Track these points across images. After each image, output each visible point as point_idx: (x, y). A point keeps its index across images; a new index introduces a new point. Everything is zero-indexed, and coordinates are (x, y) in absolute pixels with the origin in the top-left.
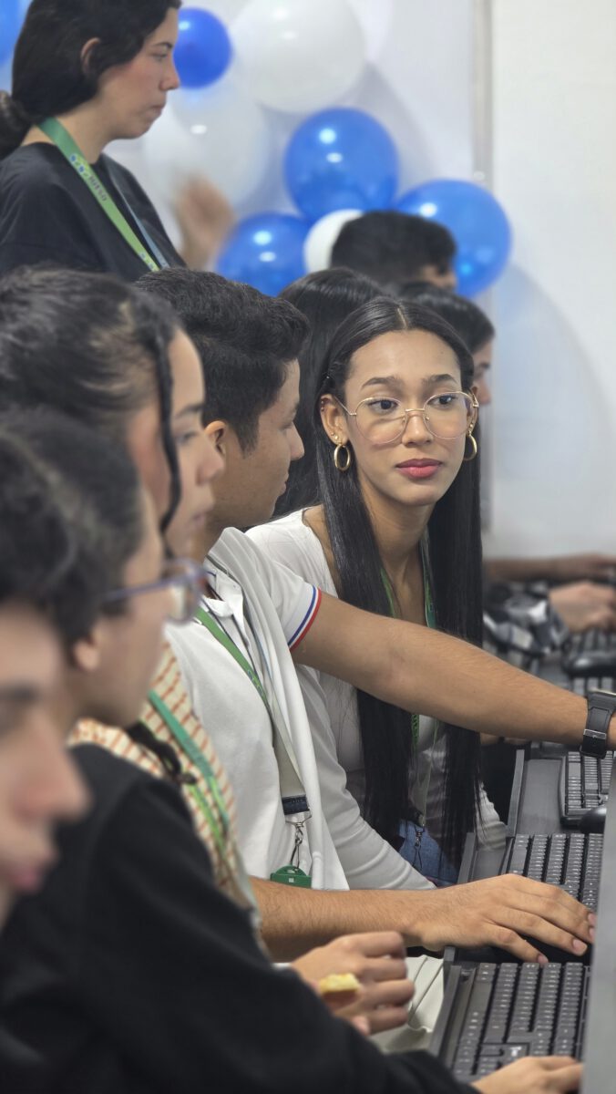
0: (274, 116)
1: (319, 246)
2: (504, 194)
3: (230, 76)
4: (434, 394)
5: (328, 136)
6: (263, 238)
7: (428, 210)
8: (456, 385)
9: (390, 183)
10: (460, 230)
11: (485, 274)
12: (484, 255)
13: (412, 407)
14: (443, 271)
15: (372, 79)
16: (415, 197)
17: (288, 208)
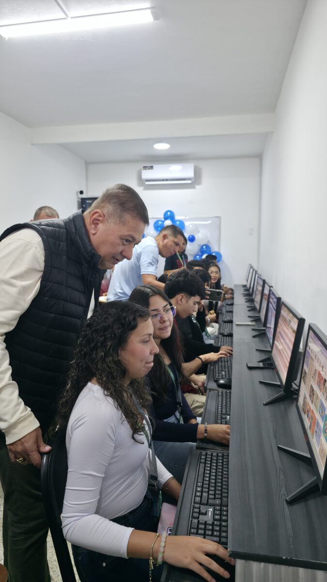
0: (199, 245)
1: (204, 257)
2: (222, 253)
3: (195, 241)
4: (216, 272)
5: (204, 247)
6: (198, 257)
7: (214, 254)
8: (218, 272)
9: (210, 251)
10: (217, 256)
11: (219, 261)
12: (219, 259)
13: (214, 273)
14: (215, 260)
15: (209, 242)
16: (213, 253)
17: (200, 254)
